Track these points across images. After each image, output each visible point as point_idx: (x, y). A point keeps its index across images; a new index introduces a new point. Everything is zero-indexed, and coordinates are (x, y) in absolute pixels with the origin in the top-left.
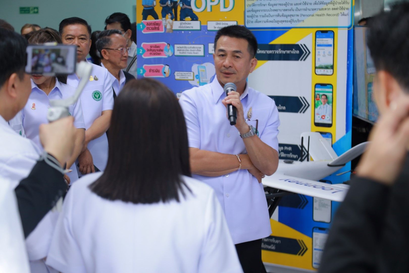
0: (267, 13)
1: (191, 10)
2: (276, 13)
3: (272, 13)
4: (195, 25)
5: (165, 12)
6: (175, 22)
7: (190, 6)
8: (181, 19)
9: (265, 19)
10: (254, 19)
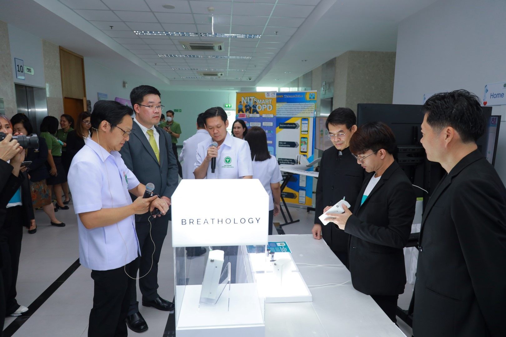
0: (284, 112)
1: (256, 110)
3: (286, 112)
4: (258, 115)
5: (247, 110)
6: (250, 114)
7: (256, 108)
8: (253, 113)
9: (283, 114)
10: (279, 114)
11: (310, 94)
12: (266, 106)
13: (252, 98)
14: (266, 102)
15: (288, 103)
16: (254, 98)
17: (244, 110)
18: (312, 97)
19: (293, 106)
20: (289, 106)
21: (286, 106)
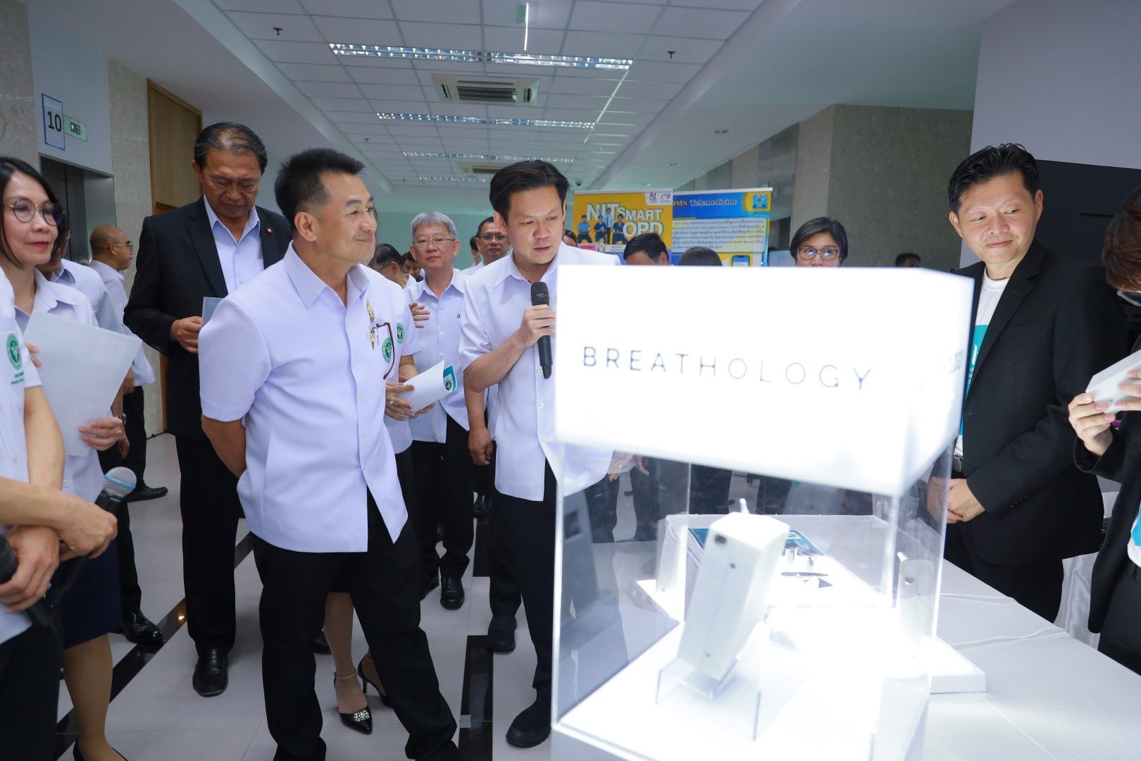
0: (689, 240)
1: (623, 235)
2: (697, 240)
3: (692, 240)
5: (599, 236)
6: (607, 246)
7: (621, 230)
8: (613, 243)
10: (676, 245)
11: (755, 197)
12: (646, 224)
13: (612, 206)
14: (647, 215)
15: (698, 218)
16: (617, 205)
17: (592, 235)
18: (759, 204)
19: (711, 225)
20: (703, 225)
21: (693, 226)
